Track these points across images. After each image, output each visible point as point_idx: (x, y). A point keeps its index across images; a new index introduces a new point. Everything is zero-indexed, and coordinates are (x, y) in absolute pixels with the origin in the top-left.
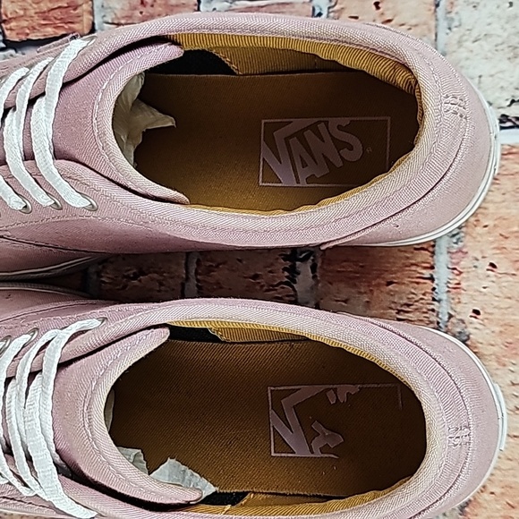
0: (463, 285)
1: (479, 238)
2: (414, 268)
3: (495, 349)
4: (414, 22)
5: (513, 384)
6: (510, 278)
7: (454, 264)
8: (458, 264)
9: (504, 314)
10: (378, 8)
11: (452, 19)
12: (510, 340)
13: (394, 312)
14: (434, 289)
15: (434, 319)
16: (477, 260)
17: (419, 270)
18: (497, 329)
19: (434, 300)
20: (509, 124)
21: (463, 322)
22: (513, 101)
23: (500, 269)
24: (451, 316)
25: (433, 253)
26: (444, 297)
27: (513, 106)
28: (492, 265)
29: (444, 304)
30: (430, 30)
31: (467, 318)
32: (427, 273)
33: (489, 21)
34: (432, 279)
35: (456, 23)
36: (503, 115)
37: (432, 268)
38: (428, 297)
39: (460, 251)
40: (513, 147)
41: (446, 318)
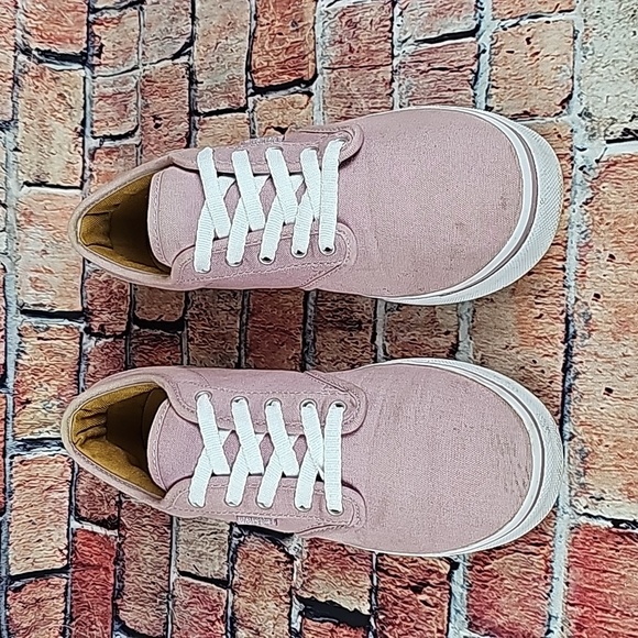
0: (588, 273)
1: (602, 234)
2: (550, 260)
3: (612, 326)
4: (556, 53)
5: (625, 356)
6: (625, 267)
7: (581, 256)
8: (584, 256)
9: (619, 297)
10: (529, 43)
11: (587, 49)
12: (622, 319)
13: (533, 297)
14: (565, 277)
15: (563, 302)
16: (600, 252)
17: (554, 262)
18: (613, 310)
19: (564, 286)
20: (630, 136)
21: (586, 304)
22: (634, 117)
23: (618, 260)
24: (577, 300)
25: (566, 247)
26: (573, 284)
27: (634, 121)
28: (611, 256)
29: (572, 289)
30: (569, 59)
31: (590, 302)
32: (560, 264)
33: (617, 48)
34: (564, 269)
35: (591, 52)
36: (625, 129)
37: (564, 259)
38: (561, 284)
39: (587, 245)
40: (633, 156)
41: (573, 302)
